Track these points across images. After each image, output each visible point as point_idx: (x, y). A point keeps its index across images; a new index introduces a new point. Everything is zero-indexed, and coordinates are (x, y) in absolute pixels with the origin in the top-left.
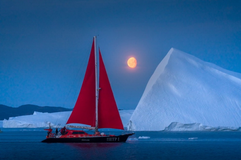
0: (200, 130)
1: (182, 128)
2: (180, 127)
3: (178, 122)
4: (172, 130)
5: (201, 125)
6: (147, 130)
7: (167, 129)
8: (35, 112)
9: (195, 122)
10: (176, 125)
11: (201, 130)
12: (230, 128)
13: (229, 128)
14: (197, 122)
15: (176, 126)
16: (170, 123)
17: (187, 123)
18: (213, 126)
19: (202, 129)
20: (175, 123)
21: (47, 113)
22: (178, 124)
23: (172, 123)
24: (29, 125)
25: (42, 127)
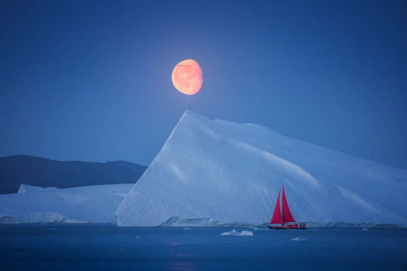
0: (209, 225)
1: (184, 224)
2: (182, 223)
3: (179, 216)
4: (171, 226)
5: (211, 220)
6: (137, 226)
7: (164, 224)
8: (22, 186)
9: (203, 217)
10: (177, 220)
11: (211, 226)
12: (251, 224)
13: (249, 224)
14: (206, 217)
15: (177, 222)
16: (168, 218)
17: (192, 218)
18: (227, 222)
19: (213, 225)
20: (176, 219)
21: (54, 188)
22: (179, 219)
23: (171, 218)
24: (4, 218)
25: (36, 222)
